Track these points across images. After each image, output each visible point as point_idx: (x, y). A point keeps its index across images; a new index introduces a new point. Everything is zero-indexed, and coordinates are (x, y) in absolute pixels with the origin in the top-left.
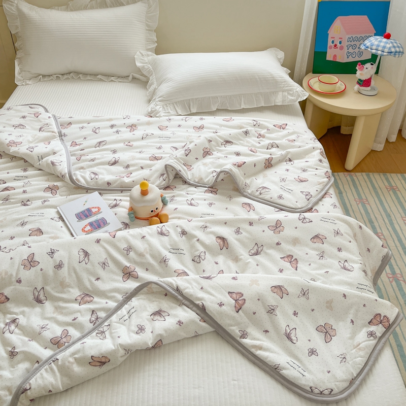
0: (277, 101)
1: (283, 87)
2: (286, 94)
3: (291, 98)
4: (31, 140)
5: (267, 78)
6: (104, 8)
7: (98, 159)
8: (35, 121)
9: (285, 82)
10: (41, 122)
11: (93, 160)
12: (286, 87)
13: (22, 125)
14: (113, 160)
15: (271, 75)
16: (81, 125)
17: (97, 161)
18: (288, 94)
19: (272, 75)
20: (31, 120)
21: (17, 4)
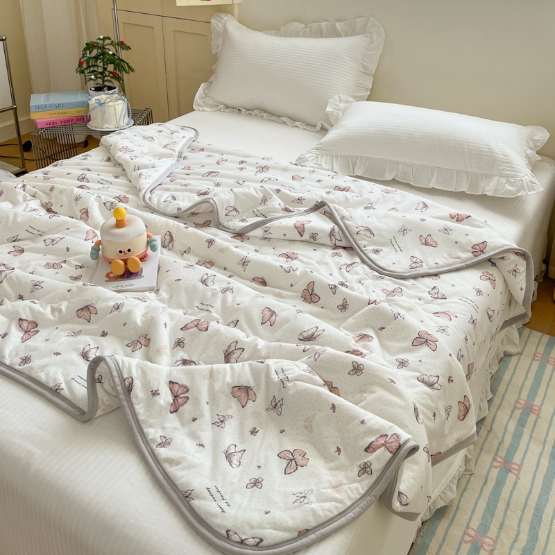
0: (487, 189)
1: (503, 170)
2: (504, 181)
3: (508, 187)
4: (145, 152)
5: (482, 151)
6: (317, 37)
7: (192, 185)
8: (167, 137)
9: (508, 163)
10: (172, 139)
11: (185, 185)
12: (507, 171)
13: (152, 138)
14: (204, 191)
15: (489, 149)
16: (210, 154)
17: (188, 187)
18: (507, 181)
19: (491, 149)
20: (164, 136)
21: (225, 21)
